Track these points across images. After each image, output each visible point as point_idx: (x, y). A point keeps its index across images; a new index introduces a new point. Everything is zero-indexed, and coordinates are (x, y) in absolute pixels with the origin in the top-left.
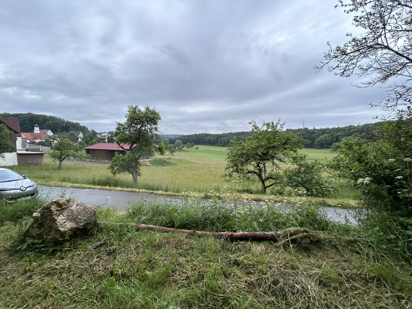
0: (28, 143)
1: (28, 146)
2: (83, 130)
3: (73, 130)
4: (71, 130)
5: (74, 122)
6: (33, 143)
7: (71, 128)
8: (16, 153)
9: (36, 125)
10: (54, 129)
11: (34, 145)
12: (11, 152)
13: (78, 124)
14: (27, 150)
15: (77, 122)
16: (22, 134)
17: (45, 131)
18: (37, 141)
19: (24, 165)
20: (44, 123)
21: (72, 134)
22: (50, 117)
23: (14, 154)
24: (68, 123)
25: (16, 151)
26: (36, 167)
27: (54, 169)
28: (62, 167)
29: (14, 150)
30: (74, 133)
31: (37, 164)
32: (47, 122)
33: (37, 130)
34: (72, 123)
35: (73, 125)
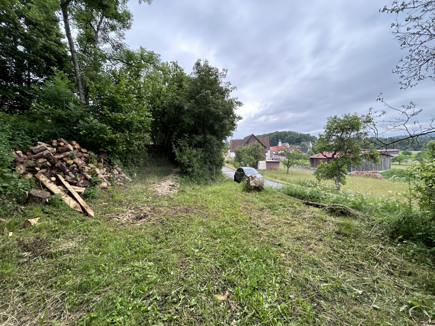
0: (274, 154)
1: (273, 156)
2: (313, 140)
3: (305, 141)
4: (303, 141)
5: (305, 133)
6: (277, 154)
7: (303, 139)
8: (265, 161)
9: (280, 140)
10: (291, 141)
11: (277, 156)
12: (262, 160)
13: (309, 135)
14: (273, 160)
15: (307, 133)
16: (271, 148)
17: (285, 144)
18: (280, 152)
19: (269, 170)
20: (284, 138)
21: (303, 145)
22: (289, 132)
23: (264, 162)
24: (301, 135)
25: (265, 160)
26: (275, 171)
27: (284, 173)
28: (289, 172)
29: (264, 159)
30: (305, 144)
31: (276, 169)
32: (287, 137)
33: (280, 144)
34: (304, 134)
35: (304, 137)
